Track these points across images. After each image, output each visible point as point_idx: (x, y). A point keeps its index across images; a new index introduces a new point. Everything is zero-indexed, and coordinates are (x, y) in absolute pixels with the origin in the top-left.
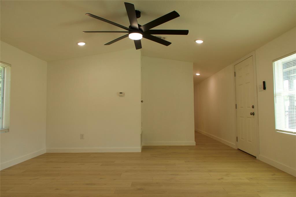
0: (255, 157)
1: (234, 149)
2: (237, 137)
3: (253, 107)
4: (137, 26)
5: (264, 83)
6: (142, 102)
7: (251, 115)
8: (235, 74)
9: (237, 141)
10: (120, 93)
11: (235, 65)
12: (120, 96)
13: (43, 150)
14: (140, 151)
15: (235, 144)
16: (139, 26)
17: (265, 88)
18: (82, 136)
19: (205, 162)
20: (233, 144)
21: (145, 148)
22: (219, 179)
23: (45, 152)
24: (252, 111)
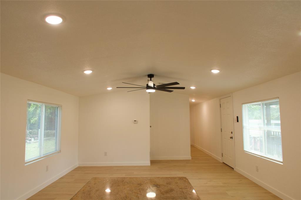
0: (233, 169)
1: (221, 163)
2: (222, 154)
3: (232, 133)
4: (152, 86)
5: (237, 117)
6: (151, 127)
7: (231, 138)
8: (220, 106)
9: (222, 156)
10: (135, 121)
11: (220, 99)
12: (135, 123)
13: (77, 164)
14: (149, 164)
15: (221, 159)
16: (154, 85)
17: (238, 121)
18: (106, 154)
19: (197, 172)
20: (220, 158)
21: (153, 162)
22: (205, 184)
23: (78, 166)
24: (231, 135)
